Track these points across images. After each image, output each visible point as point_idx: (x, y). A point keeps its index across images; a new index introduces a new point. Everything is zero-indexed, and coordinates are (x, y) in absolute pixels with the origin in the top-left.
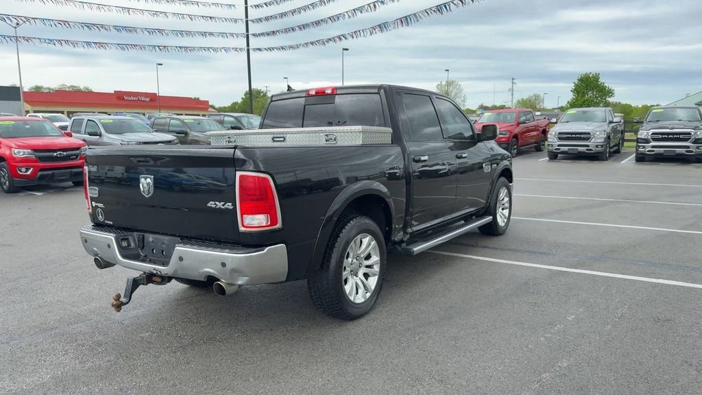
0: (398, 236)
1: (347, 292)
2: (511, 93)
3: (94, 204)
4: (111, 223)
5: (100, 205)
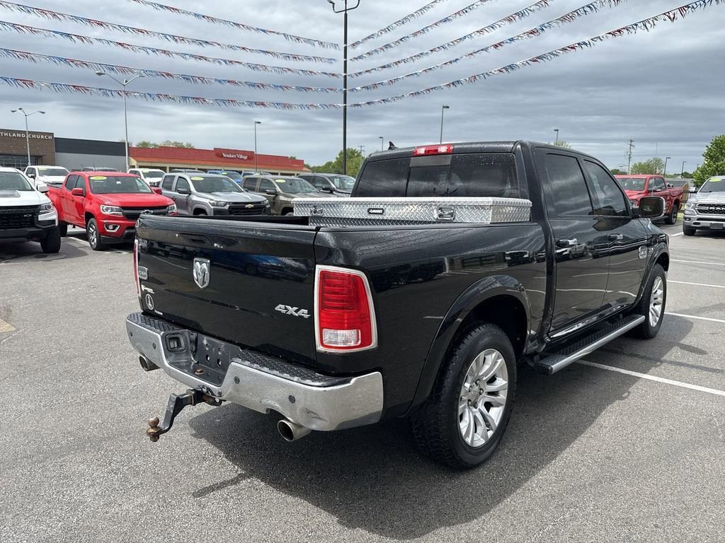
0: (530, 347)
1: (464, 432)
2: (628, 157)
3: (143, 287)
4: (161, 314)
5: (150, 290)
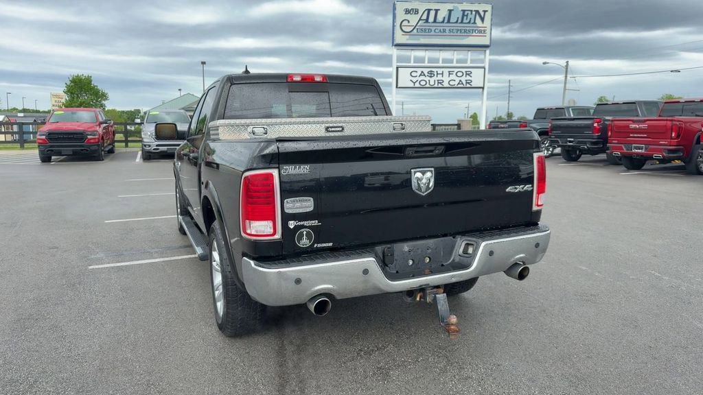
5: (311, 223)
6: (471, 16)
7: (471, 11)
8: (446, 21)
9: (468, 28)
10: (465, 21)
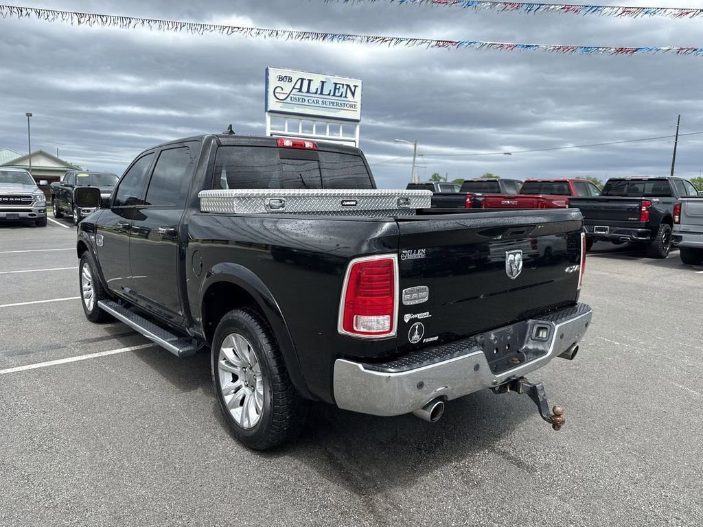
5: (422, 315)
6: (343, 90)
7: (343, 85)
8: (319, 92)
9: (340, 102)
10: (337, 94)
